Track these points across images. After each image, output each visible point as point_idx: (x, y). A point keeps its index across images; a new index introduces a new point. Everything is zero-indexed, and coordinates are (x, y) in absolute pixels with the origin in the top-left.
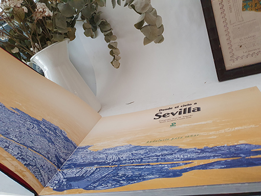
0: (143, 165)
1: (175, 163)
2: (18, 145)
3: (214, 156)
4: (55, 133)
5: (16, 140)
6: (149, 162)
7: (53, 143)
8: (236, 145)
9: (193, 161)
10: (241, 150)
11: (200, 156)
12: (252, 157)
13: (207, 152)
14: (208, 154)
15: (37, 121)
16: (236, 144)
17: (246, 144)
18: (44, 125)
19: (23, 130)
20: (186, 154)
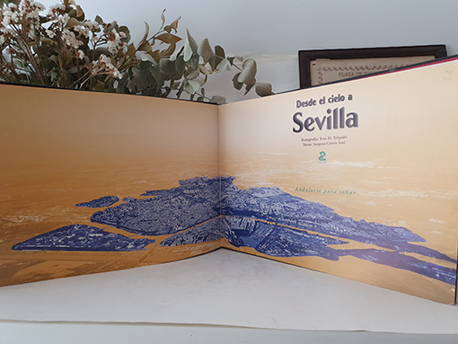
0: (300, 232)
1: (331, 237)
2: (186, 231)
3: (371, 240)
4: (200, 187)
5: (181, 228)
6: (305, 228)
7: (205, 200)
8: (394, 228)
9: (349, 241)
10: (398, 238)
11: (356, 234)
12: (406, 253)
13: (363, 229)
14: (364, 234)
15: (177, 190)
16: (395, 225)
17: (406, 229)
18: (186, 188)
19: (177, 212)
20: (342, 226)
